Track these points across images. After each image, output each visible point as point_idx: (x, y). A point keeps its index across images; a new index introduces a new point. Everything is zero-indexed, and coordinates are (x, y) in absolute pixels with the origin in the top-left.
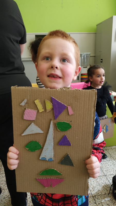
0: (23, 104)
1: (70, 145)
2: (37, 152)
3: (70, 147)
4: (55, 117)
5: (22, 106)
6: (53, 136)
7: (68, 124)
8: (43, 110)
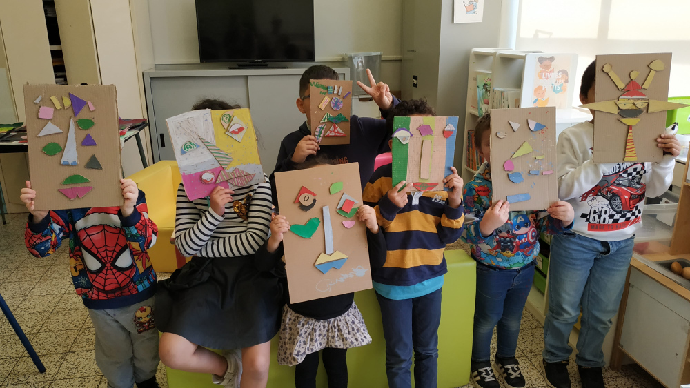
0: (37, 101)
1: (95, 145)
2: (58, 155)
3: (95, 147)
4: (75, 114)
5: (36, 104)
6: (74, 136)
7: (91, 120)
8: (61, 107)
